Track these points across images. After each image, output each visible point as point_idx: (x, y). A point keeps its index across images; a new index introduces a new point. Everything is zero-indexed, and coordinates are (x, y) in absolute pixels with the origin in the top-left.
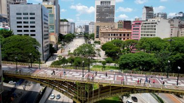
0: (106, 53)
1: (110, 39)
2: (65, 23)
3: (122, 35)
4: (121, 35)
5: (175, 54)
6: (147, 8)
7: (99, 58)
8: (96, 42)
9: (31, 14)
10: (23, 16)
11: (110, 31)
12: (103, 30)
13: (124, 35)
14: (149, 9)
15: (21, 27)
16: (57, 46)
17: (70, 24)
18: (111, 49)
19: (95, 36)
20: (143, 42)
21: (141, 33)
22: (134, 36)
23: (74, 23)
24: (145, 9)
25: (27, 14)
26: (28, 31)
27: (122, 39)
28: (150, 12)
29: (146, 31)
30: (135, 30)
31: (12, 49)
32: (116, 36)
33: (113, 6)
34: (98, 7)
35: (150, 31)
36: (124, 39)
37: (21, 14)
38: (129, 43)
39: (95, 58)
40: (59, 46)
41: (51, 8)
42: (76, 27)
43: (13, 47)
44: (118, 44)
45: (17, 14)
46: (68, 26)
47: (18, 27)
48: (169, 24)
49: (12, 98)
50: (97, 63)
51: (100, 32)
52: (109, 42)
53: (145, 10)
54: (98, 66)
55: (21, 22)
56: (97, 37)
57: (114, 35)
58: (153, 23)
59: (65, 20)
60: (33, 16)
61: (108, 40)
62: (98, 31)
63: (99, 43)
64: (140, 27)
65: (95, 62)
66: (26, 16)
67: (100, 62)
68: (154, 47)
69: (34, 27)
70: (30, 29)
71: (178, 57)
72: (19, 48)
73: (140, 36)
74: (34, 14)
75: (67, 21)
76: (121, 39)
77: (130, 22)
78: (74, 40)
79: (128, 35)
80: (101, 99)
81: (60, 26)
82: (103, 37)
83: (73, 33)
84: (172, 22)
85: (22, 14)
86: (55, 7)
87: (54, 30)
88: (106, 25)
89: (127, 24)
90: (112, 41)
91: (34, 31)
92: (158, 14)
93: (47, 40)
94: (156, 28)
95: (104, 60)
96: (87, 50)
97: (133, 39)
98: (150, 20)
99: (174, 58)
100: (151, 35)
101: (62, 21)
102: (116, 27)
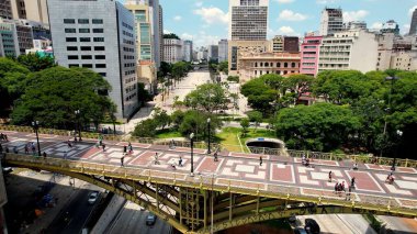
0: (250, 102)
1: (258, 73)
2: (174, 41)
3: (282, 66)
4: (278, 65)
5: (402, 110)
6: (330, 10)
7: (235, 112)
8: (230, 79)
9: (95, 21)
10: (78, 26)
11: (259, 57)
12: (243, 55)
13: (286, 65)
14: (334, 13)
15: (75, 49)
16: (155, 87)
17: (182, 44)
18: (259, 94)
19: (230, 66)
20: (325, 79)
21: (319, 62)
22: (306, 66)
23: (191, 43)
24: (326, 14)
25: (87, 21)
26: (89, 57)
27: (282, 73)
28: (336, 19)
29: (330, 56)
30: (306, 56)
31: (44, 97)
32: (270, 67)
33: (265, 9)
34: (235, 9)
35: (337, 56)
36: (285, 72)
37: (73, 21)
38: (295, 81)
39: (228, 112)
40: (160, 86)
41: (144, 11)
42: (194, 49)
43: (47, 93)
44: (274, 84)
45: (66, 21)
46: (179, 46)
47: (69, 49)
48: (376, 43)
49: (38, 212)
50: (232, 123)
51: (239, 58)
52: (256, 79)
53: (326, 16)
54: (234, 130)
55: (74, 40)
56: (234, 69)
57: (267, 65)
58: (344, 41)
59: (173, 36)
60: (99, 26)
61: (254, 75)
62: (234, 57)
63: (236, 79)
64: (318, 49)
65: (228, 120)
66: (85, 26)
67: (238, 120)
68: (348, 90)
69: (102, 48)
70: (93, 53)
71: (411, 117)
72: (60, 95)
73: (318, 67)
74: (101, 22)
75: (177, 38)
76: (278, 72)
77: (296, 39)
78: (189, 74)
79: (293, 65)
80: (234, 224)
81: (163, 46)
82: (244, 68)
83: (188, 60)
84: (381, 39)
85: (76, 21)
86: (151, 9)
87: (150, 56)
88: (251, 44)
89: (290, 43)
90: (262, 78)
91: (103, 57)
92: (350, 24)
93: (132, 76)
94: (351, 50)
95: (246, 116)
96: (212, 95)
97: (302, 72)
98: (338, 36)
99: (401, 118)
100: (340, 65)
101: (167, 37)
102: (270, 49)
